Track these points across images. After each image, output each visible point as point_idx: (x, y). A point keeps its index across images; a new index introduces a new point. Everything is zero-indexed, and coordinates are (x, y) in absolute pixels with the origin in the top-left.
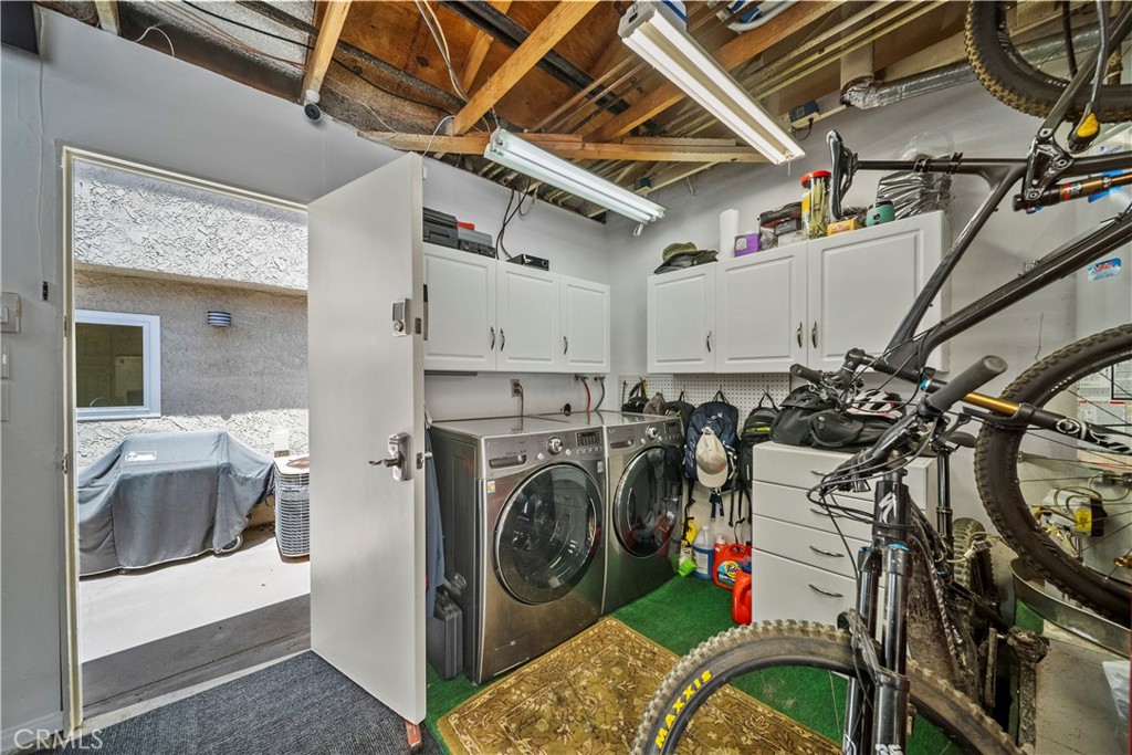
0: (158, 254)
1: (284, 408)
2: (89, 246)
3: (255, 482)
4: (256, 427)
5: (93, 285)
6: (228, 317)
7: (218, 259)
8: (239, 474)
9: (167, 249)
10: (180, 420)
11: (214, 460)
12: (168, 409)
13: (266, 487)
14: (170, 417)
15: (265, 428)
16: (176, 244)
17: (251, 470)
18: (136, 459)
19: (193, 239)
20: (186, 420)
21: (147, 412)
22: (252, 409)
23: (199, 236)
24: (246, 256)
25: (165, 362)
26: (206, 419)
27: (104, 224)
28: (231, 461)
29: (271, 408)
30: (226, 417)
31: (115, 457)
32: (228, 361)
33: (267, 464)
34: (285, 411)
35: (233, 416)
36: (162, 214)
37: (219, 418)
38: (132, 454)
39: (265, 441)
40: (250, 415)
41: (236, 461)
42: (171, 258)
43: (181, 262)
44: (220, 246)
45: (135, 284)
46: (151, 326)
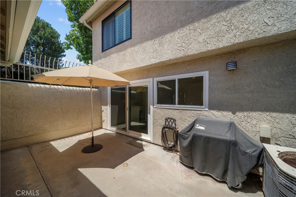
0: (207, 43)
1: (267, 111)
2: (188, 49)
3: (251, 156)
4: (249, 120)
5: (191, 64)
6: (235, 64)
7: (231, 35)
8: (241, 148)
9: (211, 40)
10: (214, 112)
11: (228, 136)
12: (211, 107)
13: (258, 162)
14: (211, 111)
15: (254, 122)
16: (214, 36)
17: (248, 148)
18: (199, 128)
19: (220, 30)
20: (217, 113)
21: (204, 108)
22: (247, 110)
23: (223, 27)
24: (246, 27)
25: (210, 89)
26: (225, 113)
27: (192, 39)
28: (237, 140)
29: (259, 111)
30: (234, 113)
31: (193, 125)
32: (235, 86)
33: (259, 147)
34: (268, 114)
35: (237, 113)
36: (209, 26)
37: (230, 113)
38: (198, 125)
39: (254, 129)
40: (245, 114)
41: (240, 140)
42: (212, 43)
43: (216, 43)
44: (233, 28)
45: (201, 60)
46: (205, 75)
